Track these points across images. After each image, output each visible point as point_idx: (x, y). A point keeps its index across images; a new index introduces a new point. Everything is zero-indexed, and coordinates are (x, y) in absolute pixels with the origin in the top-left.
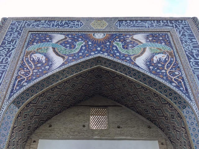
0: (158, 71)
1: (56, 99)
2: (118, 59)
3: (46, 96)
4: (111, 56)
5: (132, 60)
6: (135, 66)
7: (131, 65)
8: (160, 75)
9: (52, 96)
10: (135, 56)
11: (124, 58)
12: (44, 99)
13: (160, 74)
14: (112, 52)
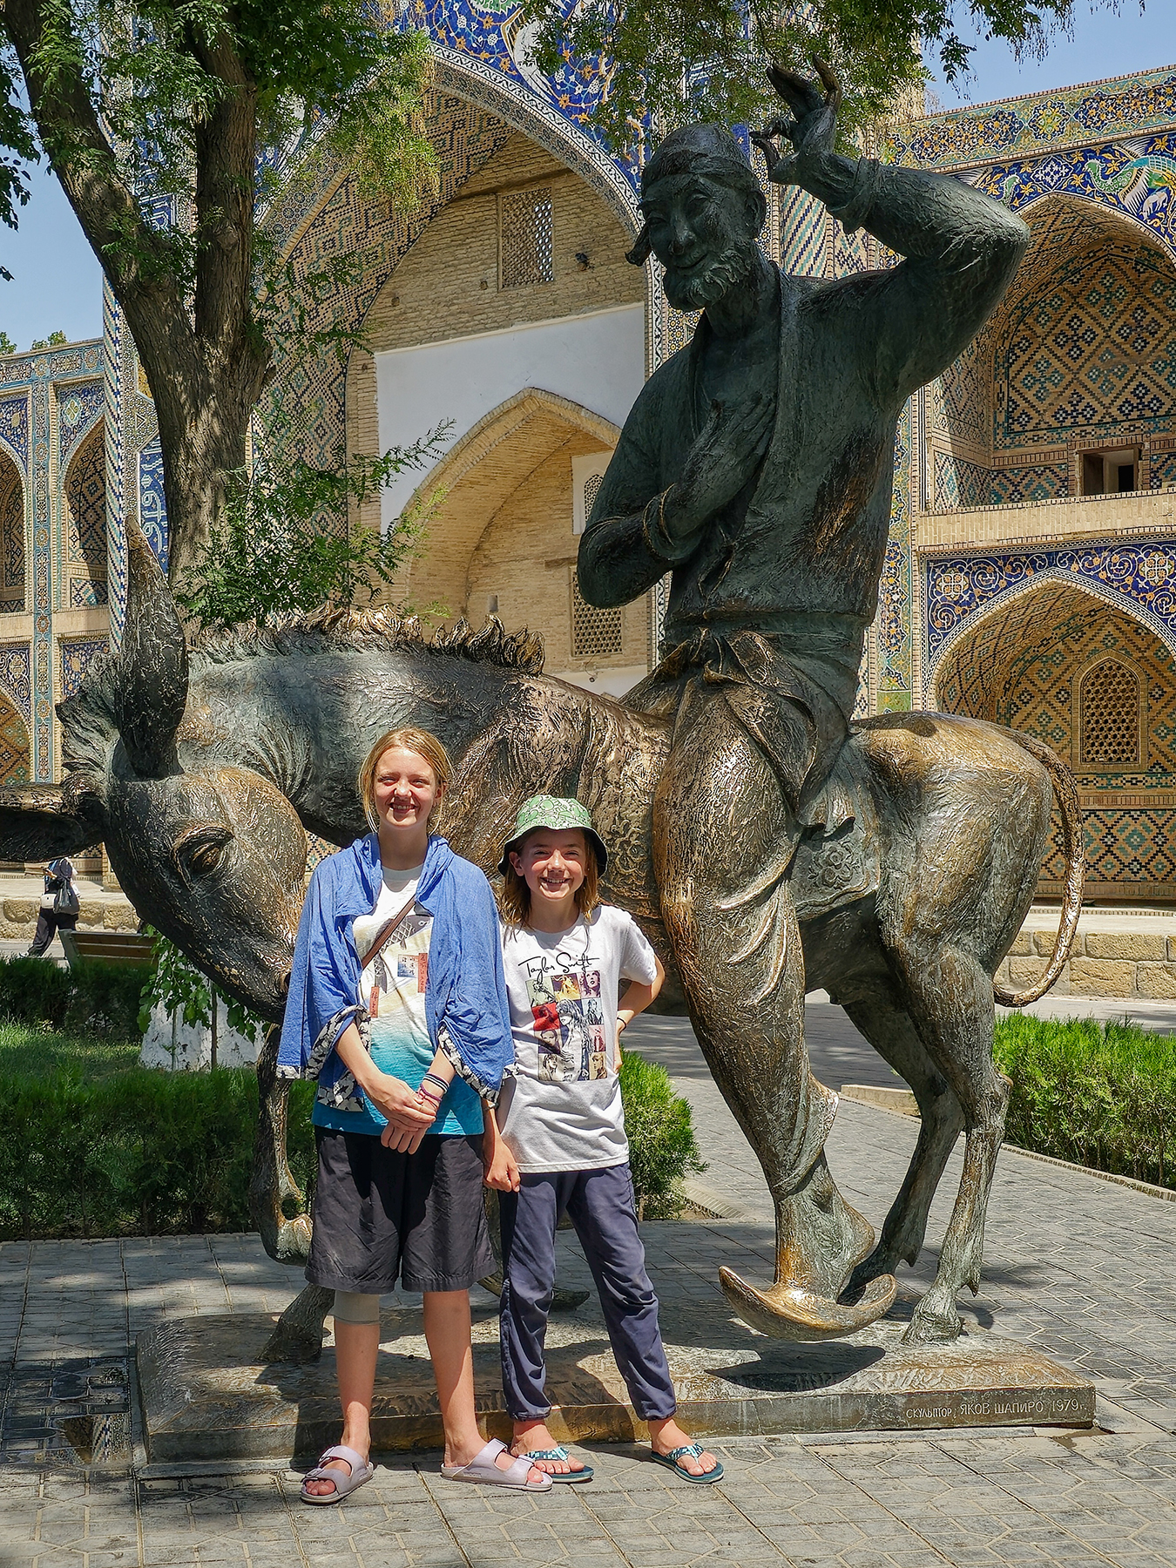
0: (579, 90)
1: (358, 230)
2: (463, 51)
3: (314, 248)
4: (442, 42)
5: (505, 49)
6: (513, 77)
7: (499, 79)
8: (581, 110)
9: (336, 235)
10: (515, 15)
11: (480, 39)
12: (314, 256)
13: (583, 105)
14: (446, 13)
